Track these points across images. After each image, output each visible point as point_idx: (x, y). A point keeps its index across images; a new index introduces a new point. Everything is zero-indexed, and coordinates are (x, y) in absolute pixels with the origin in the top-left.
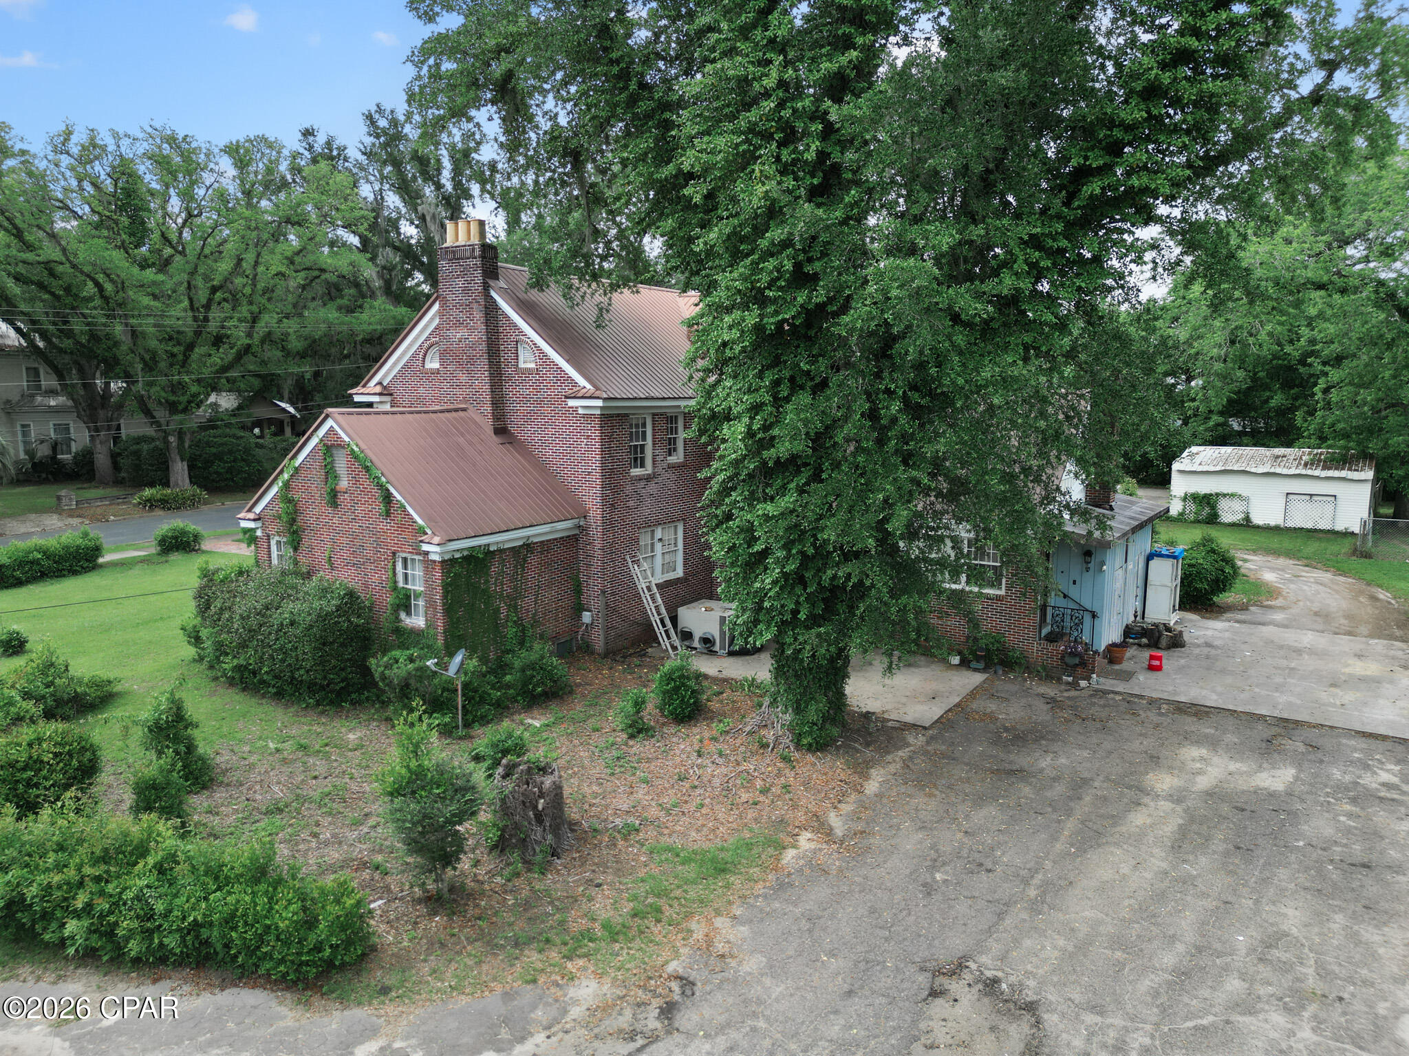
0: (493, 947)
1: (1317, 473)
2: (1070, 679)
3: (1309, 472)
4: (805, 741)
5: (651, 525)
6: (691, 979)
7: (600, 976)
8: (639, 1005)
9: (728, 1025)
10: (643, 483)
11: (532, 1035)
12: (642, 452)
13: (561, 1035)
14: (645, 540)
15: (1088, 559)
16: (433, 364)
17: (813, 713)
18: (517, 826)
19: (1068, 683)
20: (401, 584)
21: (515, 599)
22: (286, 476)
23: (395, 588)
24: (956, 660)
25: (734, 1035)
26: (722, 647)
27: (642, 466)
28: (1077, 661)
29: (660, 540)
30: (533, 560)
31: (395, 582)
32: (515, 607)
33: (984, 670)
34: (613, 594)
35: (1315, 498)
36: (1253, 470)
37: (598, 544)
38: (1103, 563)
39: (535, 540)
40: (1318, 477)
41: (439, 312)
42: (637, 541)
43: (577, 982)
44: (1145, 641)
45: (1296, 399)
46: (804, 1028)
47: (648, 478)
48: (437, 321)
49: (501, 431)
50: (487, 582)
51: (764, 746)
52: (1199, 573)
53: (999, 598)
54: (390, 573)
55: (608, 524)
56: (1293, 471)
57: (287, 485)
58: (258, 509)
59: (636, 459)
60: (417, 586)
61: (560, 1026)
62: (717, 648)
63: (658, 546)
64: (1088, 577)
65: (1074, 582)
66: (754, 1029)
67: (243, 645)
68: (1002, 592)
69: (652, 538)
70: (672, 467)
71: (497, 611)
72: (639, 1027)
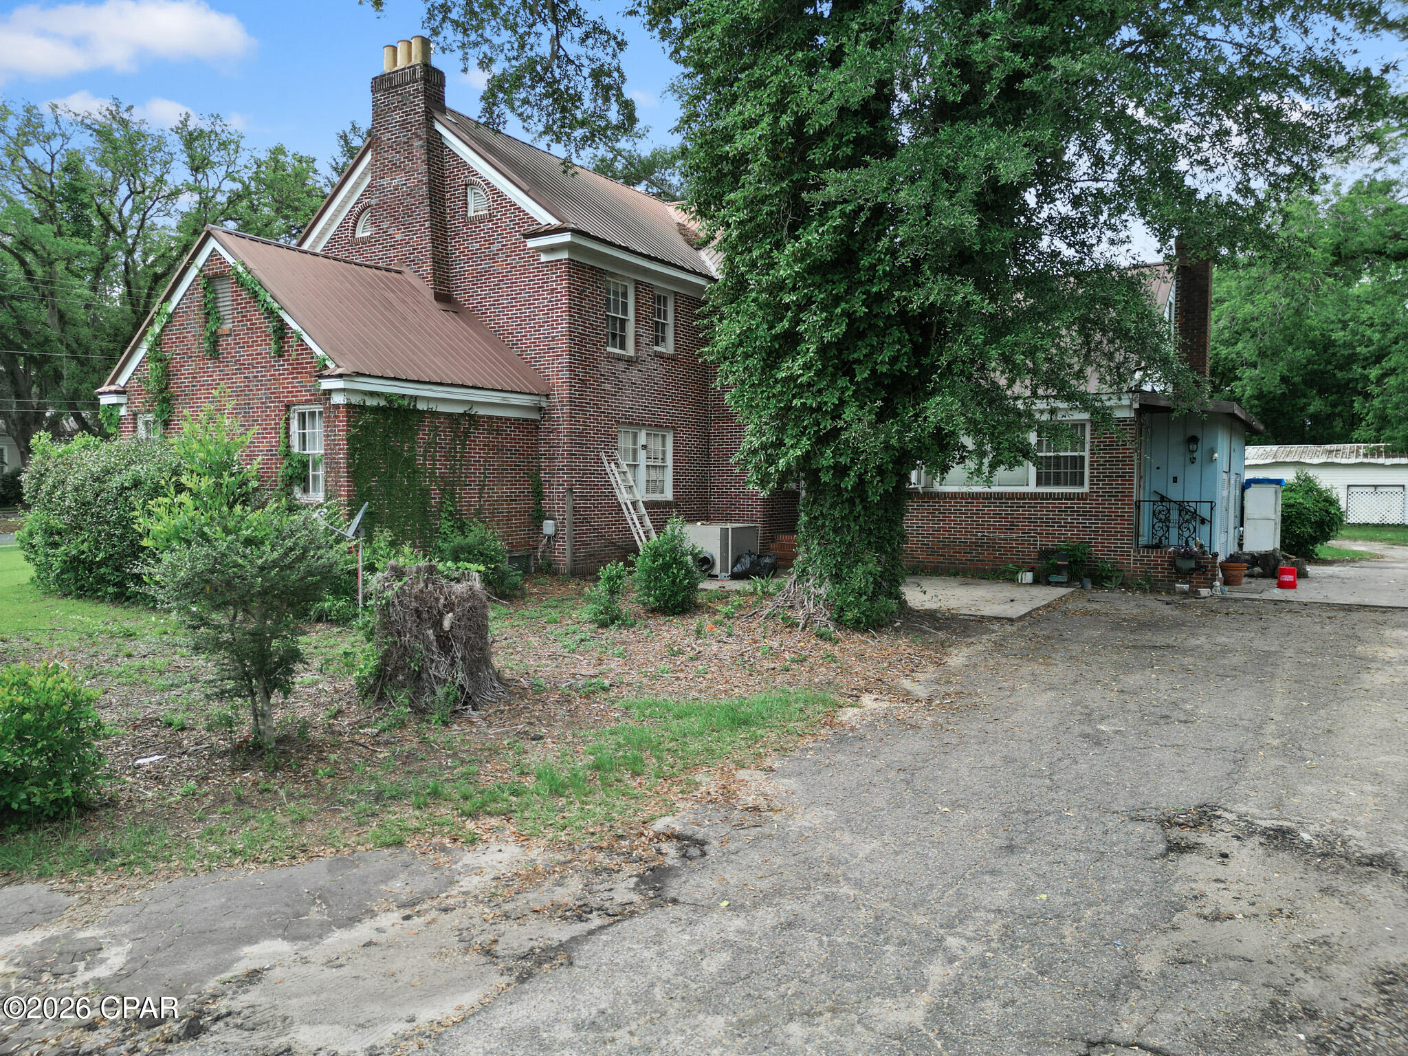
0: (333, 803)
1: (1381, 461)
2: (1186, 587)
3: (1372, 461)
4: (849, 615)
5: (634, 424)
6: (699, 836)
7: (523, 839)
8: (597, 872)
9: (778, 892)
10: (622, 366)
11: (372, 914)
12: (623, 329)
13: (434, 913)
14: (625, 442)
15: (1193, 447)
16: (363, 232)
17: (859, 577)
18: (406, 651)
19: (1183, 593)
20: (296, 449)
21: (453, 484)
22: (157, 329)
23: (288, 454)
24: (1028, 577)
25: (790, 906)
26: (724, 569)
27: (622, 347)
28: (1192, 564)
29: (644, 447)
30: (478, 439)
31: (288, 446)
32: (452, 494)
33: (1067, 584)
34: (583, 498)
35: (1379, 489)
36: (1308, 461)
37: (564, 429)
38: (1213, 451)
39: (482, 412)
40: (1383, 466)
41: (372, 164)
42: (615, 438)
43: (481, 846)
44: (1257, 570)
45: (1334, 405)
46: (935, 893)
47: (630, 361)
48: (368, 180)
49: (444, 297)
50: (412, 449)
51: (794, 625)
52: (1300, 514)
53: (1080, 497)
54: (282, 435)
55: (577, 405)
56: (1353, 460)
57: (158, 342)
58: (122, 381)
59: (614, 336)
60: (317, 449)
61: (435, 903)
62: (717, 571)
63: (642, 455)
64: (1193, 472)
65: (1175, 480)
66: (832, 898)
67: (76, 528)
68: (1086, 489)
69: (635, 443)
70: (658, 355)
71: (426, 493)
72: (594, 901)
